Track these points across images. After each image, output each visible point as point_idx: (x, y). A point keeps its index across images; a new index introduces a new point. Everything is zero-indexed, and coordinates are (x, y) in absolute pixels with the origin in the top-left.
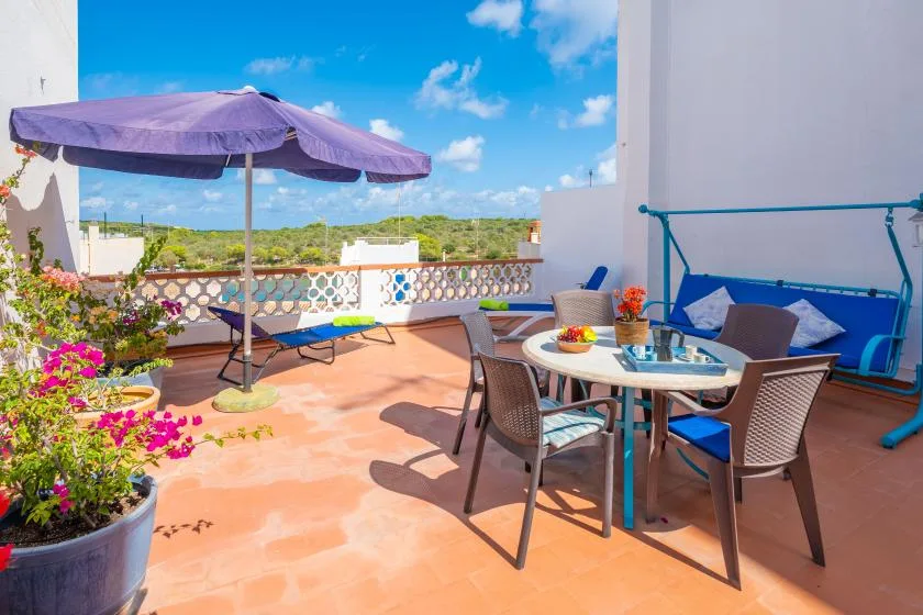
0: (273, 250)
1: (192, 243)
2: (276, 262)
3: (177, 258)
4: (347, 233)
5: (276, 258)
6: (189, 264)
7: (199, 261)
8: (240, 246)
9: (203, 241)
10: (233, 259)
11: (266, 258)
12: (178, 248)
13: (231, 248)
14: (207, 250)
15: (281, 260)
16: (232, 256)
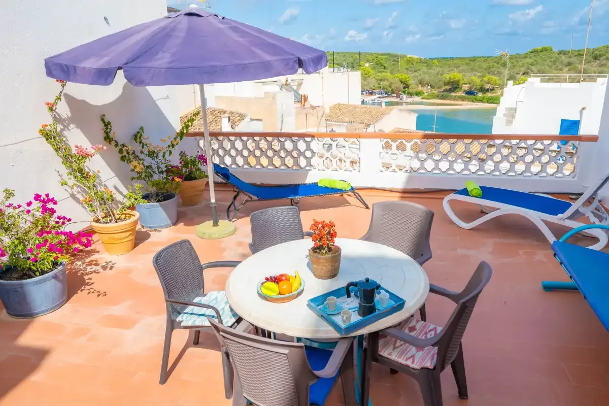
0: (486, 79)
1: (416, 71)
2: (487, 90)
3: (403, 86)
4: (574, 59)
5: (487, 86)
6: (410, 90)
7: (420, 88)
8: (456, 75)
9: (424, 69)
10: (448, 87)
11: (478, 87)
12: (404, 76)
13: (447, 77)
14: (427, 78)
15: (492, 90)
16: (448, 84)
